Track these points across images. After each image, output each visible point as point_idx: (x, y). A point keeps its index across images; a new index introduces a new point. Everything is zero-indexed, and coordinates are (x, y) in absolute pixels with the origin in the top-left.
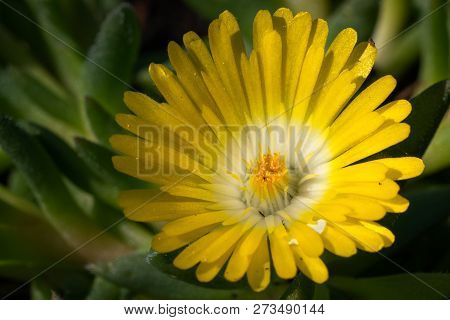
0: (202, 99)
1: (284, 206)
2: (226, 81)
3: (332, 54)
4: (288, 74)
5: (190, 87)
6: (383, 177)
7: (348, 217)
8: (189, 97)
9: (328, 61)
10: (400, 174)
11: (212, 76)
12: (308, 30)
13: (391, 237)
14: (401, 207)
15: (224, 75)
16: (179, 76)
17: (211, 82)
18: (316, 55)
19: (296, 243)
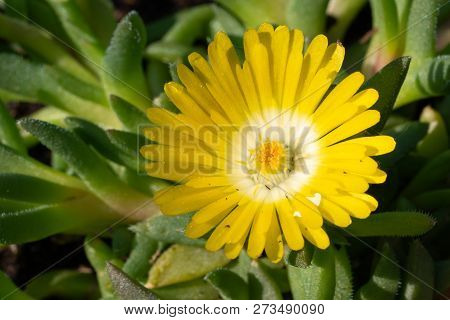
0: (209, 105)
1: (285, 178)
2: (227, 87)
3: (309, 56)
4: (275, 76)
5: (199, 98)
6: (363, 155)
7: (338, 190)
8: (199, 105)
9: (306, 62)
10: (377, 151)
11: (215, 85)
12: (288, 40)
13: (375, 203)
14: (381, 178)
15: (224, 84)
16: (189, 90)
17: (215, 91)
18: (297, 59)
19: (299, 216)
